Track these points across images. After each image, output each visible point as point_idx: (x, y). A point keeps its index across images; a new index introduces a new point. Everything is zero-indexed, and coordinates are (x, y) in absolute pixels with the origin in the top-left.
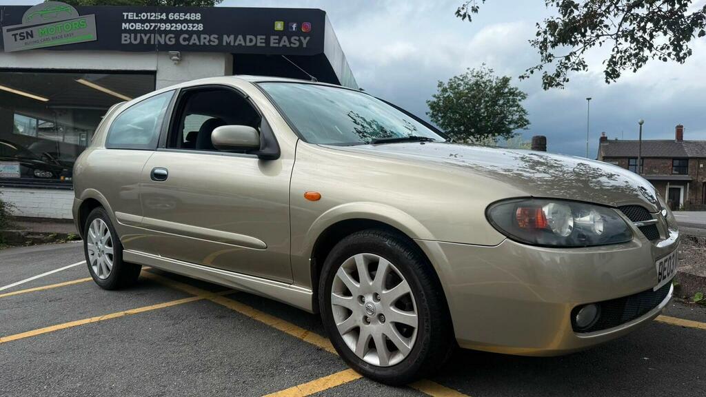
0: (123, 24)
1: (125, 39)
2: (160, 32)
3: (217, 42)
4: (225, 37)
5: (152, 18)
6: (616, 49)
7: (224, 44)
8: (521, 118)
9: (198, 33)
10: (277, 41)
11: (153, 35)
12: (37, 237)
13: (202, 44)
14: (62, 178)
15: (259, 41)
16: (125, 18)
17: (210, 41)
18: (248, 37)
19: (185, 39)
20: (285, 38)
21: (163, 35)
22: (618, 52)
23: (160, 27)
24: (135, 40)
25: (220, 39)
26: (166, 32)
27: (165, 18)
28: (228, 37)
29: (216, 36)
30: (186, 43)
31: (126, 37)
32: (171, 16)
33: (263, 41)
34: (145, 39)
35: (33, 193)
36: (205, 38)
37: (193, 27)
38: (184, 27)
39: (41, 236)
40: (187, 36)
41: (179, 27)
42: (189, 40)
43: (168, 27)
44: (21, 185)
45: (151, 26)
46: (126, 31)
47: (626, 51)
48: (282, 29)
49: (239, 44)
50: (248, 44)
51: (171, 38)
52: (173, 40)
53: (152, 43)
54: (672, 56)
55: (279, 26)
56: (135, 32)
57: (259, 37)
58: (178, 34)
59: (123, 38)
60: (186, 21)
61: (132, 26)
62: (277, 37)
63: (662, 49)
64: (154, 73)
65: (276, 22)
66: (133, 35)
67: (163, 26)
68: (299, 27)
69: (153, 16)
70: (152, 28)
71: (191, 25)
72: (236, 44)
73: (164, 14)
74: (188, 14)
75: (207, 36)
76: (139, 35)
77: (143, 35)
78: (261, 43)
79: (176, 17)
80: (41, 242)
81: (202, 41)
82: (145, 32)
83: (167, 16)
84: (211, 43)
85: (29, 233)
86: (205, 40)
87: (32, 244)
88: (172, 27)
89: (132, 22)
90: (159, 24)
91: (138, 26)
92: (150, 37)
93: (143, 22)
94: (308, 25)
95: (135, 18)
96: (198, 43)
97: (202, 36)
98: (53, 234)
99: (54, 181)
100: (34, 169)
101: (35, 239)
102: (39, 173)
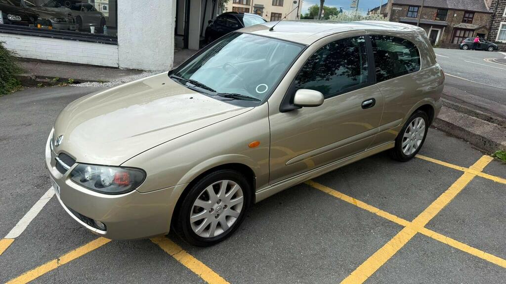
12: (44, 80)
14: (39, 26)
35: (19, 38)
39: (47, 80)
44: (8, 31)
80: (49, 85)
85: (37, 77)
87: (42, 86)
98: (55, 78)
99: (34, 29)
100: (7, 14)
101: (43, 82)
102: (11, 17)
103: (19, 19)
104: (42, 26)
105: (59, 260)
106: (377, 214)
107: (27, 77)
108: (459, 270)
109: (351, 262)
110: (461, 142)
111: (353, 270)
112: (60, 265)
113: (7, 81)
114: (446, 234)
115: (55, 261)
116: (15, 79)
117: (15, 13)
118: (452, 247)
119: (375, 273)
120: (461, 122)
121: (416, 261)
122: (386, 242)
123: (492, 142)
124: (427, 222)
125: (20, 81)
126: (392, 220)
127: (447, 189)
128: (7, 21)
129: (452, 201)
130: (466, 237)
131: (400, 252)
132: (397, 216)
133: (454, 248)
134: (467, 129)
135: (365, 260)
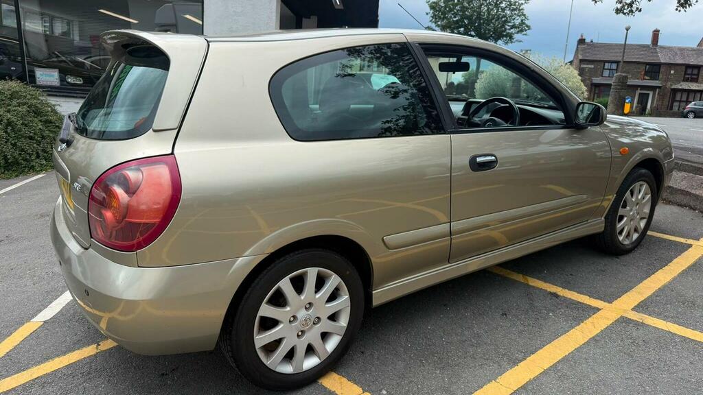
8: (522, 23)
44: (65, 94)
100: (66, 75)
102: (70, 80)
103: (79, 81)
105: (99, 345)
106: (559, 293)
108: (688, 363)
109: (519, 351)
110: (686, 211)
111: (521, 361)
112: (99, 351)
114: (666, 318)
115: (94, 346)
117: (76, 75)
118: (676, 334)
119: (555, 365)
120: (684, 183)
121: (621, 351)
122: (573, 328)
124: (636, 304)
126: (582, 301)
127: (667, 265)
128: (65, 83)
129: (674, 279)
130: (698, 322)
131: (594, 340)
132: (589, 296)
133: (680, 336)
134: (693, 192)
135: (540, 348)
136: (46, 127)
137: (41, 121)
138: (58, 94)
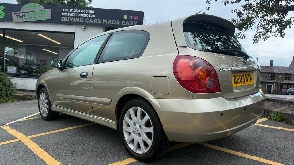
0: (63, 13)
1: (63, 19)
2: (77, 17)
3: (100, 22)
4: (104, 20)
5: (74, 11)
6: (257, 32)
7: (103, 23)
9: (93, 18)
10: (124, 23)
11: (74, 18)
12: (27, 97)
13: (94, 22)
15: (117, 22)
16: (63, 11)
17: (97, 22)
18: (113, 21)
19: (87, 20)
20: (128, 22)
21: (79, 19)
22: (258, 32)
23: (77, 15)
24: (67, 20)
25: (102, 21)
26: (80, 17)
27: (79, 12)
28: (105, 20)
29: (100, 20)
30: (88, 22)
31: (63, 18)
32: (82, 11)
33: (119, 23)
34: (71, 19)
36: (96, 20)
37: (91, 16)
38: (87, 15)
39: (29, 97)
40: (88, 19)
41: (85, 15)
42: (89, 21)
43: (81, 15)
44: (17, 76)
45: (74, 15)
46: (63, 16)
47: (261, 32)
48: (127, 18)
49: (109, 24)
50: (113, 23)
51: (81, 20)
52: (83, 21)
53: (74, 21)
54: (279, 35)
55: (125, 17)
56: (67, 17)
57: (117, 21)
58: (85, 18)
59: (62, 19)
60: (88, 13)
61: (66, 14)
62: (125, 21)
63: (275, 32)
64: (74, 33)
65: (124, 16)
66: (66, 18)
67: (79, 15)
68: (133, 18)
69: (75, 11)
70: (74, 16)
71: (90, 15)
72: (108, 23)
73: (79, 10)
74: (89, 11)
75: (97, 20)
76: (69, 18)
77: (70, 18)
78: (118, 23)
79: (84, 11)
80: (29, 99)
81: (94, 21)
82: (71, 17)
83: (80, 11)
84: (98, 22)
85: (24, 96)
86: (95, 21)
87: (25, 100)
88: (82, 15)
89: (66, 12)
90: (77, 14)
91: (69, 14)
92: (73, 19)
93: (70, 13)
94: (137, 17)
95: (67, 11)
96: (93, 22)
97: (95, 20)
98: (33, 96)
99: (30, 75)
100: (21, 70)
101: (26, 98)
102: (22, 72)
103: (26, 72)
104: (35, 74)
107: (18, 95)
113: (6, 97)
116: (12, 96)
117: (25, 69)
123: (268, 110)
125: (14, 97)
128: (19, 72)
136: (4, 87)
137: (2, 84)
138: (14, 76)
